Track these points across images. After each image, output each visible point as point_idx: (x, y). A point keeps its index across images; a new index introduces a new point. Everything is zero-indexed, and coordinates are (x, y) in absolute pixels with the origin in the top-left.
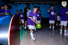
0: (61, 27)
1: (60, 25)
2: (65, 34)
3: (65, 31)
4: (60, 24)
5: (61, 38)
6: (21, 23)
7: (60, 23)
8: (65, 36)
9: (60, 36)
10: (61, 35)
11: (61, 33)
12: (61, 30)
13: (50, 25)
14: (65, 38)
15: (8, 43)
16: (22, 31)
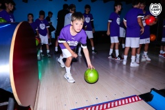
0: (127, 51)
1: (123, 47)
2: (132, 65)
3: (133, 58)
4: (123, 45)
5: (125, 72)
6: (40, 43)
7: (125, 43)
8: (131, 69)
9: (122, 69)
10: (124, 67)
11: (125, 63)
12: (125, 57)
13: (112, 47)
14: (131, 72)
15: (10, 83)
16: (42, 61)
